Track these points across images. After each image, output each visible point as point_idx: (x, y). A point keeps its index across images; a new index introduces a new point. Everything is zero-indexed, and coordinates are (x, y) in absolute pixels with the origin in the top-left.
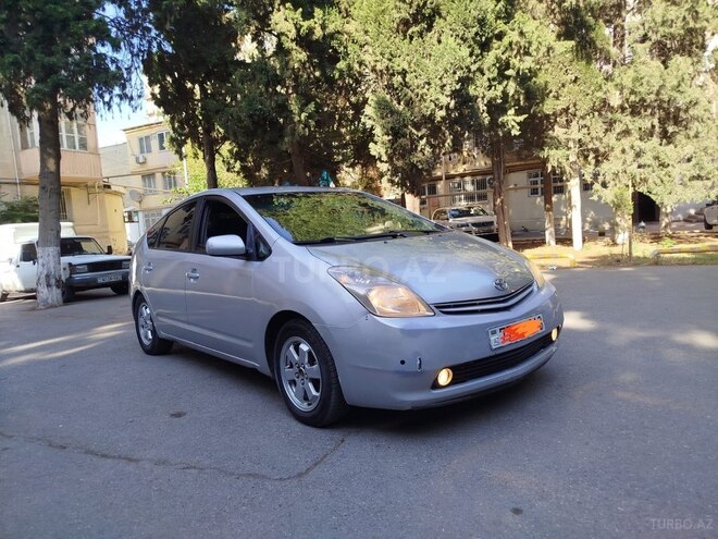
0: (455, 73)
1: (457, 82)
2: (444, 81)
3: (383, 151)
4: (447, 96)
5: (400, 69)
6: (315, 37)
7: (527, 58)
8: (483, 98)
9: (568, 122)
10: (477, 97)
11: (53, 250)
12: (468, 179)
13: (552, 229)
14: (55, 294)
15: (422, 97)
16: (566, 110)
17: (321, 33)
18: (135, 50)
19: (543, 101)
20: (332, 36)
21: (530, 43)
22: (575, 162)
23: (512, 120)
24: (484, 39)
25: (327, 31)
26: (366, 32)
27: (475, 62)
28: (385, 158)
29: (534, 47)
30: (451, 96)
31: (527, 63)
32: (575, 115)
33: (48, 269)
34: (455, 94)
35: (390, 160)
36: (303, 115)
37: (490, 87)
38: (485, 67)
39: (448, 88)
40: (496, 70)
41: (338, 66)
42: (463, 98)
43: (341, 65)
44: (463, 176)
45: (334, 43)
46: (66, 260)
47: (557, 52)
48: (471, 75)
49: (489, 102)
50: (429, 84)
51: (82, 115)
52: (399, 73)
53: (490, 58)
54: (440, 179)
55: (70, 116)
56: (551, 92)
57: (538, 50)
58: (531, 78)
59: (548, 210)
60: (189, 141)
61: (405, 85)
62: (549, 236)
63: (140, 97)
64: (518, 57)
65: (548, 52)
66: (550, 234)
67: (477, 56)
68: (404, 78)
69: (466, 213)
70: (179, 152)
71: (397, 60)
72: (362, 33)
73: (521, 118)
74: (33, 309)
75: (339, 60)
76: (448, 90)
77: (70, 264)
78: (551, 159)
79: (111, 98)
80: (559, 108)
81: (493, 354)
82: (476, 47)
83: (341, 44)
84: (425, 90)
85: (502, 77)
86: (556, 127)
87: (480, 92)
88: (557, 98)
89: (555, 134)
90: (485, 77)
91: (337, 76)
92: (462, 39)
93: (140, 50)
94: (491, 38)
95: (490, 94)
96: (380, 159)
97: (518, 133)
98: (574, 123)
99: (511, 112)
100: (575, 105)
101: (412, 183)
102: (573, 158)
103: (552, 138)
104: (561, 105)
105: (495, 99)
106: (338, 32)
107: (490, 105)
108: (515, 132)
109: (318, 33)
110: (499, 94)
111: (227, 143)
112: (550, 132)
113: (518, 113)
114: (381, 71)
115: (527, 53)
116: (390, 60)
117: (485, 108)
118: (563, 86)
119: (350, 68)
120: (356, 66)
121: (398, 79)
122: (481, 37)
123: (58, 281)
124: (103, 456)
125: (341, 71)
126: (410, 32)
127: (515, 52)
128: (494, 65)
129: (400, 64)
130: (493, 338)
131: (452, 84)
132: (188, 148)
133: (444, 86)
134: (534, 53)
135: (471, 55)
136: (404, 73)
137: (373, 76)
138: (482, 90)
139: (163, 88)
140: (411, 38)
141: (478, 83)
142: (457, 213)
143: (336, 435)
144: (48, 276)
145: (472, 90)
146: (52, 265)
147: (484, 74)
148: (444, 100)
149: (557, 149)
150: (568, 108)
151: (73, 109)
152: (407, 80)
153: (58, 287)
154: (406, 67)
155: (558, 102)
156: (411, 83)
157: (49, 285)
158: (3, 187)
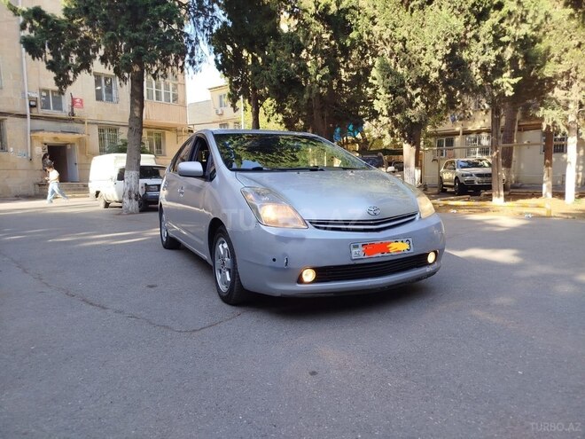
0: (446, 40)
1: (447, 48)
2: (437, 47)
3: (384, 107)
4: (439, 60)
5: (401, 37)
6: (330, 12)
7: (524, 25)
8: (477, 62)
9: (569, 85)
10: (471, 62)
11: (135, 173)
12: (484, 134)
13: (550, 183)
14: (134, 205)
15: (418, 60)
16: (567, 73)
17: (336, 9)
18: (202, 26)
19: (543, 65)
20: (346, 11)
21: (527, 12)
22: (574, 122)
23: (507, 82)
24: (481, 9)
25: (341, 7)
26: (375, 7)
27: (471, 30)
28: (385, 113)
29: (530, 15)
30: (443, 59)
31: (525, 30)
32: (576, 78)
33: (131, 187)
34: (446, 58)
35: (390, 114)
36: (318, 77)
37: (484, 53)
38: (481, 35)
39: (439, 53)
40: (492, 37)
41: (351, 35)
42: (455, 62)
43: (354, 35)
44: (479, 132)
45: (348, 17)
46: (143, 181)
47: (554, 19)
48: (467, 42)
49: (483, 65)
50: (425, 50)
51: (162, 76)
52: (400, 41)
53: (486, 26)
54: (458, 134)
55: (154, 76)
56: (553, 56)
57: (534, 18)
58: (534, 44)
59: (547, 165)
60: (241, 97)
61: (405, 51)
62: (546, 188)
63: (200, 62)
64: (515, 25)
65: (546, 19)
66: (548, 187)
67: (473, 25)
68: (404, 45)
69: (475, 165)
70: (234, 106)
71: (398, 30)
72: (372, 7)
73: (516, 80)
74: (119, 214)
75: (351, 31)
76: (440, 55)
77: (146, 184)
78: (546, 118)
79: (184, 63)
80: (560, 71)
81: (352, 263)
82: (473, 17)
83: (354, 17)
84: (422, 55)
85: (497, 43)
86: (556, 89)
87: (474, 56)
88: (559, 62)
89: (554, 96)
90: (480, 44)
91: (348, 44)
92: (459, 10)
93: (205, 27)
94: (489, 8)
95: (483, 59)
96: (381, 113)
97: (511, 94)
98: (575, 85)
99: (507, 74)
100: (576, 69)
101: (410, 135)
102: (572, 118)
103: (551, 99)
104: (561, 69)
105: (489, 63)
106: (353, 7)
107: (484, 68)
108: (509, 93)
109: (333, 9)
110: (493, 58)
111: (269, 99)
112: (550, 94)
113: (514, 76)
114: (387, 39)
115: (524, 21)
116: (393, 30)
117: (478, 71)
118: (566, 50)
119: (361, 37)
120: (365, 36)
121: (399, 45)
122: (478, 8)
123: (137, 196)
124: (91, 304)
125: (353, 40)
126: (412, 5)
127: (512, 20)
128: (490, 32)
129: (402, 32)
130: (354, 251)
131: (443, 49)
132: (240, 103)
133: (437, 51)
134: (530, 21)
135: (466, 24)
136: (404, 41)
137: (381, 43)
138: (476, 55)
139: (224, 56)
140: (412, 10)
141: (473, 49)
142: (466, 164)
143: (237, 310)
144: (130, 191)
145: (465, 55)
146: (133, 184)
147: (479, 41)
148: (437, 63)
149: (553, 109)
150: (570, 71)
151: (157, 72)
152: (406, 46)
153: (136, 200)
154: (406, 35)
155: (560, 66)
156: (409, 49)
157: (130, 198)
158: (121, 128)
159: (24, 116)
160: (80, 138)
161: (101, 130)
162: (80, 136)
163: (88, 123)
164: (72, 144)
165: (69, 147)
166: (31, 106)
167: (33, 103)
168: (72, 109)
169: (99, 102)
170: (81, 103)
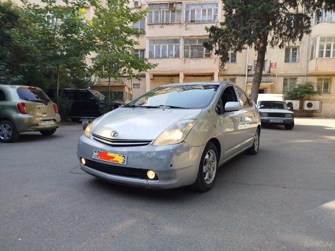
77: (260, 112)
81: (92, 160)
130: (94, 154)
158: (299, 77)
159: (245, 75)
160: (272, 85)
161: (285, 80)
162: (272, 83)
163: (278, 76)
164: (266, 88)
165: (265, 90)
166: (248, 70)
167: (249, 69)
168: (270, 69)
169: (286, 63)
170: (275, 65)
